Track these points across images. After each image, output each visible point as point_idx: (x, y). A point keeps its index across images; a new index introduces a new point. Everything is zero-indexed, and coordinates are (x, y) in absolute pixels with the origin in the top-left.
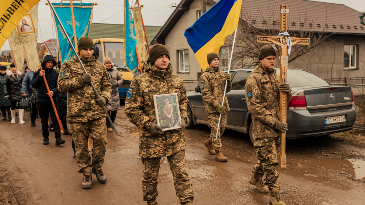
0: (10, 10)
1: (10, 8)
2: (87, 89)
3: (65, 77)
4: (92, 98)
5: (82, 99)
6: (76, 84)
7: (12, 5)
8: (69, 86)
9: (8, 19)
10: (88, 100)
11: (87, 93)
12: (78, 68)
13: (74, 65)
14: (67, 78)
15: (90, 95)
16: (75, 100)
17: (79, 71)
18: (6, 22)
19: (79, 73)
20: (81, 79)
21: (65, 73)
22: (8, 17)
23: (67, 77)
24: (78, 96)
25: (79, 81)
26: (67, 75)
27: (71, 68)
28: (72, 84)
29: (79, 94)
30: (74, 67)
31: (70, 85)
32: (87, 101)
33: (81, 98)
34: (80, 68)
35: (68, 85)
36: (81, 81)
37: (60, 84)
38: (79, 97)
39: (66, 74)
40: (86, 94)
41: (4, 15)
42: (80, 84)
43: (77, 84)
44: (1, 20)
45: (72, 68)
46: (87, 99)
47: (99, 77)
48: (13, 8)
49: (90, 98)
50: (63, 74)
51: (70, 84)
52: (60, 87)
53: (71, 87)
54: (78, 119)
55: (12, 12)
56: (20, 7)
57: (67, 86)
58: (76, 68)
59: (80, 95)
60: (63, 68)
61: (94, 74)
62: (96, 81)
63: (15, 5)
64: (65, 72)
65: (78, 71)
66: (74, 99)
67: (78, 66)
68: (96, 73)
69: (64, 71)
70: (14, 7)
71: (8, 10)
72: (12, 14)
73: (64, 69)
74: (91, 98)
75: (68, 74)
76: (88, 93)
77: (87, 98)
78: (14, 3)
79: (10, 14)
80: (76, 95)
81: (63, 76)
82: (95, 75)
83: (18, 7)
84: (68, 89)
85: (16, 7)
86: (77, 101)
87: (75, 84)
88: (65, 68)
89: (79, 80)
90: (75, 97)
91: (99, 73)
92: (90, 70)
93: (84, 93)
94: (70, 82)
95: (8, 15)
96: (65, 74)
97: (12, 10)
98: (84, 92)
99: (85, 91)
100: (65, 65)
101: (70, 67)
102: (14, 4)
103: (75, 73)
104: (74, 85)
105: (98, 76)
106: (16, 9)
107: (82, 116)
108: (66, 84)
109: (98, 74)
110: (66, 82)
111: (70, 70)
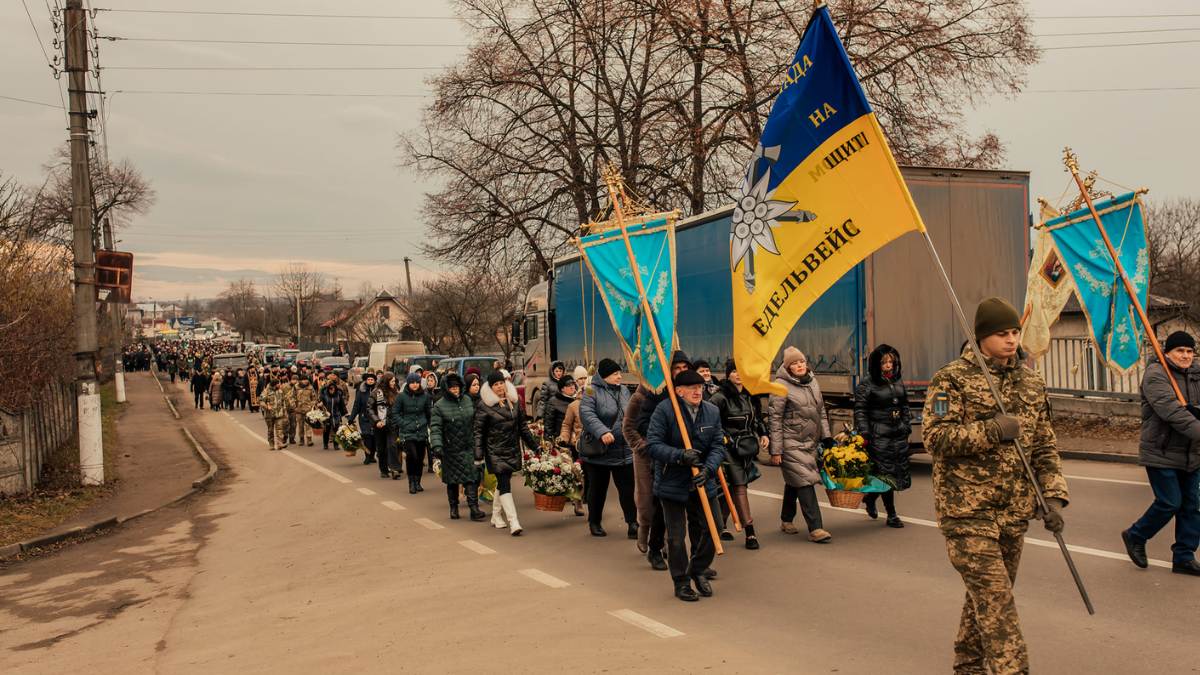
0: (809, 260)
1: (812, 256)
2: (1005, 451)
3: (948, 418)
4: (1016, 477)
5: (991, 477)
6: (978, 441)
7: (817, 249)
8: (959, 444)
9: (800, 282)
10: (1007, 482)
11: (1005, 461)
12: (983, 390)
13: (970, 379)
14: (952, 421)
15: (1013, 466)
16: (970, 478)
17: (985, 398)
18: (793, 288)
19: (984, 403)
20: (993, 429)
21: (948, 405)
22: (802, 277)
23: (954, 416)
24: (980, 469)
25: (989, 433)
26: (953, 412)
27: (965, 389)
28: (967, 439)
29: (984, 465)
30: (971, 387)
31: (962, 441)
32: (1004, 484)
33: (988, 474)
34: (986, 390)
35: (956, 438)
36: (994, 436)
37: (934, 434)
38: (982, 472)
39: (951, 409)
40: (1004, 465)
41: (793, 274)
42: (990, 441)
43: (981, 441)
44: (785, 284)
45: (967, 389)
46: (1004, 480)
47: (1034, 416)
48: (817, 256)
49: (1012, 476)
50: (940, 408)
51: (963, 438)
52: (934, 443)
53: (963, 446)
54: (975, 526)
55: (814, 265)
56: (836, 253)
57: (953, 444)
58: (977, 389)
59: (984, 468)
60: (941, 388)
61: (1023, 407)
62: (1026, 426)
63: (825, 249)
64: (948, 400)
65: (982, 400)
66: (968, 475)
67: (981, 383)
68: (1028, 405)
69: (945, 398)
70: (821, 253)
71: (805, 262)
72: (812, 270)
73: (944, 392)
74: (1015, 475)
75: (955, 408)
76: (1008, 463)
77: (1005, 475)
78: (823, 243)
79: (808, 271)
80: (975, 464)
81: (941, 412)
82: (1025, 411)
83: (831, 253)
84: (953, 451)
85: (827, 253)
86: (978, 482)
87: (975, 440)
88: (948, 390)
89: (986, 430)
90: (969, 468)
91: (1035, 405)
92: (1012, 394)
93: (998, 462)
94: (963, 434)
95: (805, 273)
96: (948, 408)
97: (813, 261)
98: (997, 458)
99: (1002, 457)
100: (947, 380)
101: (963, 387)
102: (821, 248)
103: (975, 403)
104: (972, 441)
105: (1033, 412)
106: (825, 258)
107: (987, 520)
108: (952, 436)
109: (1032, 408)
110: (951, 432)
111: (962, 395)
